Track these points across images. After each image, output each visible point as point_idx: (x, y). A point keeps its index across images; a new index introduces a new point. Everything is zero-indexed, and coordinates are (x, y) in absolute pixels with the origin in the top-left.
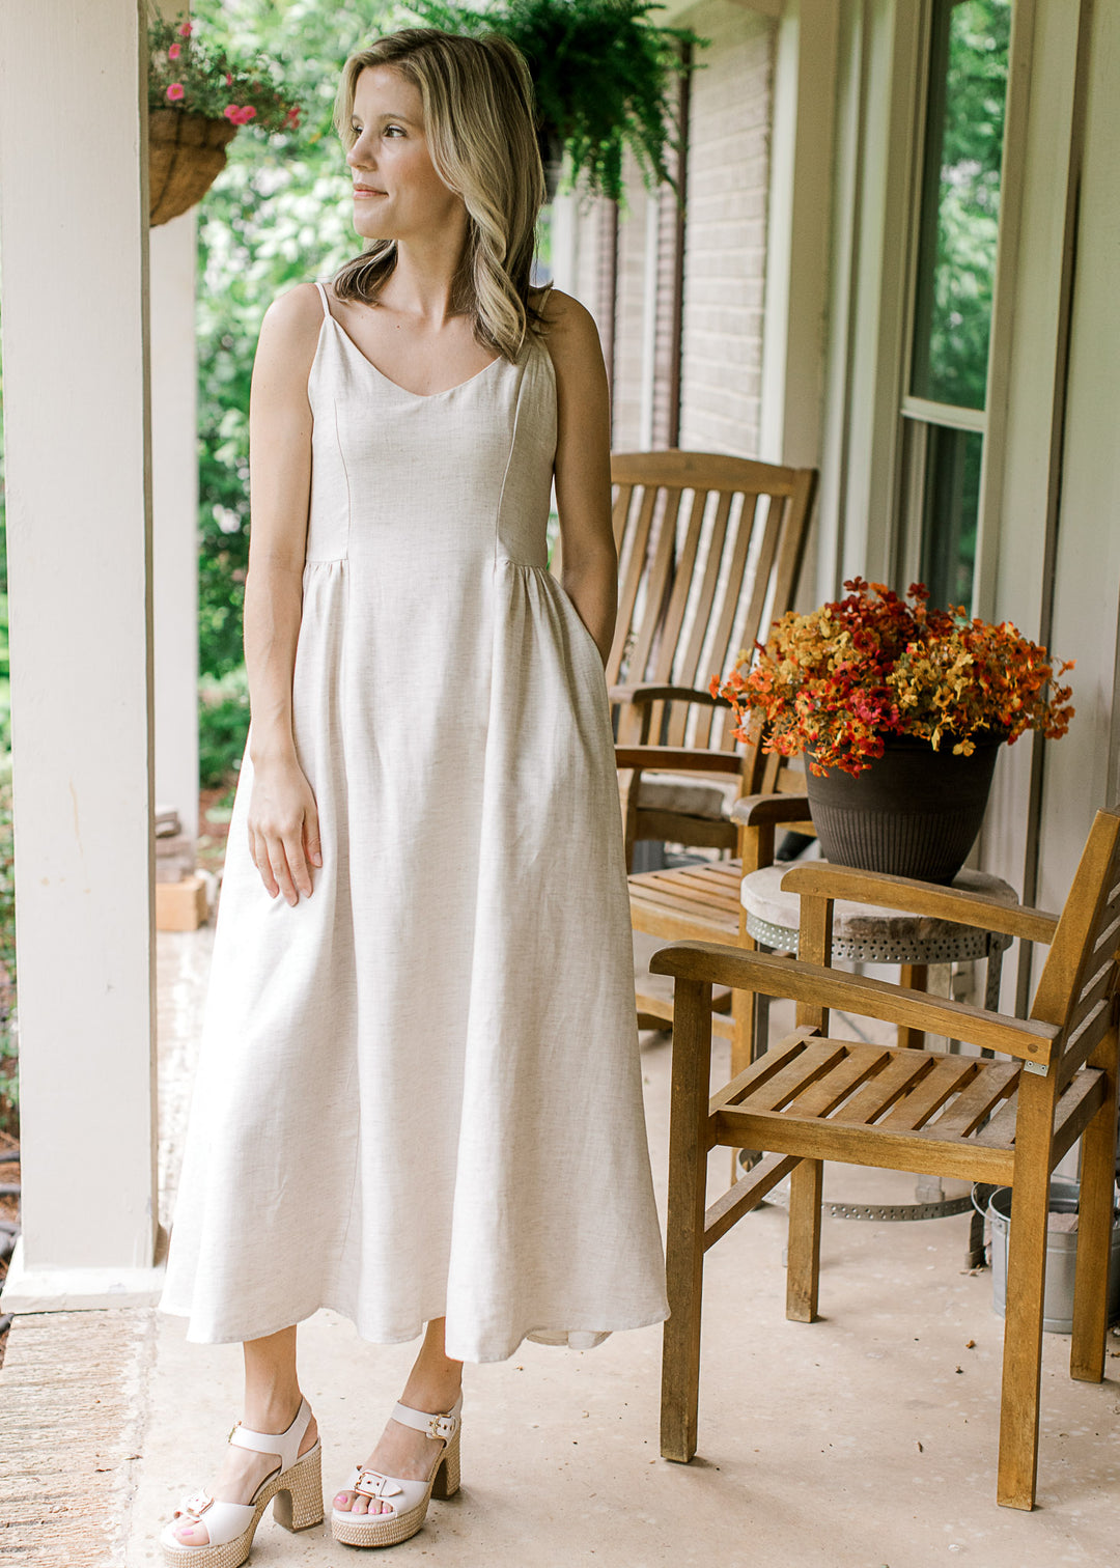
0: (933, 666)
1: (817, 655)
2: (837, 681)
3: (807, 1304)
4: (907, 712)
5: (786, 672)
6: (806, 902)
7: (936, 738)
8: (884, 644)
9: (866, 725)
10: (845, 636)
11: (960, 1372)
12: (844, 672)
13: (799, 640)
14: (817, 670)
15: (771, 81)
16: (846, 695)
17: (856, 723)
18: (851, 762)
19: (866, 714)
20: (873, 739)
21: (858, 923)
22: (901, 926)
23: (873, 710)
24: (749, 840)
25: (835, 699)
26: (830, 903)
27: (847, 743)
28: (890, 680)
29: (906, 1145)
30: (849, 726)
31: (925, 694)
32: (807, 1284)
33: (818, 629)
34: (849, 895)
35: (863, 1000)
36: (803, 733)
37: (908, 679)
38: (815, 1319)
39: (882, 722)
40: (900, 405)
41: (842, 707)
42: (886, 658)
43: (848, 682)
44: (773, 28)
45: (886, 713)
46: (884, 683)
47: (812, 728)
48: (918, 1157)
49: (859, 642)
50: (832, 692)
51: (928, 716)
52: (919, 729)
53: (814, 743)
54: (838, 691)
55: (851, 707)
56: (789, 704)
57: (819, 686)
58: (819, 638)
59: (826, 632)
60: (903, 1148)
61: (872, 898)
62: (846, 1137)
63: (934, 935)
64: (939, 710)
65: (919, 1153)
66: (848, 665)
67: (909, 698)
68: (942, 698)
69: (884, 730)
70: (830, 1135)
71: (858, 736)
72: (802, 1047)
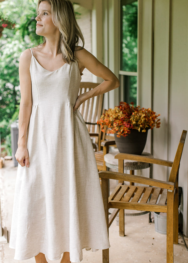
0: (138, 116)
1: (117, 116)
2: (121, 120)
3: (123, 233)
4: (134, 125)
5: (111, 119)
6: (119, 161)
7: (139, 129)
8: (128, 113)
9: (127, 128)
10: (121, 112)
11: (153, 244)
12: (122, 119)
13: (113, 113)
14: (117, 118)
16: (123, 122)
17: (125, 128)
18: (124, 134)
19: (127, 126)
20: (128, 130)
21: (127, 163)
22: (135, 163)
23: (128, 125)
24: (105, 149)
25: (121, 123)
26: (123, 160)
27: (123, 131)
28: (130, 119)
29: (146, 206)
30: (124, 128)
31: (137, 121)
32: (123, 229)
33: (115, 111)
34: (127, 159)
35: (137, 180)
36: (115, 130)
37: (134, 119)
38: (125, 236)
39: (130, 127)
40: (118, 72)
41: (122, 125)
42: (129, 115)
43: (123, 120)
44: (91, 12)
45: (130, 125)
46: (129, 120)
47: (117, 129)
48: (148, 208)
49: (123, 113)
50: (120, 122)
51: (137, 125)
52: (136, 128)
53: (117, 132)
54: (121, 122)
55: (124, 125)
56: (112, 125)
57: (118, 121)
58: (116, 113)
59: (117, 111)
60: (145, 207)
61: (131, 159)
62: (134, 205)
63: (141, 164)
64: (139, 124)
65: (148, 207)
66: (123, 117)
67: (134, 123)
68: (140, 122)
69: (130, 128)
70: (131, 205)
71: (126, 130)
72: (121, 187)
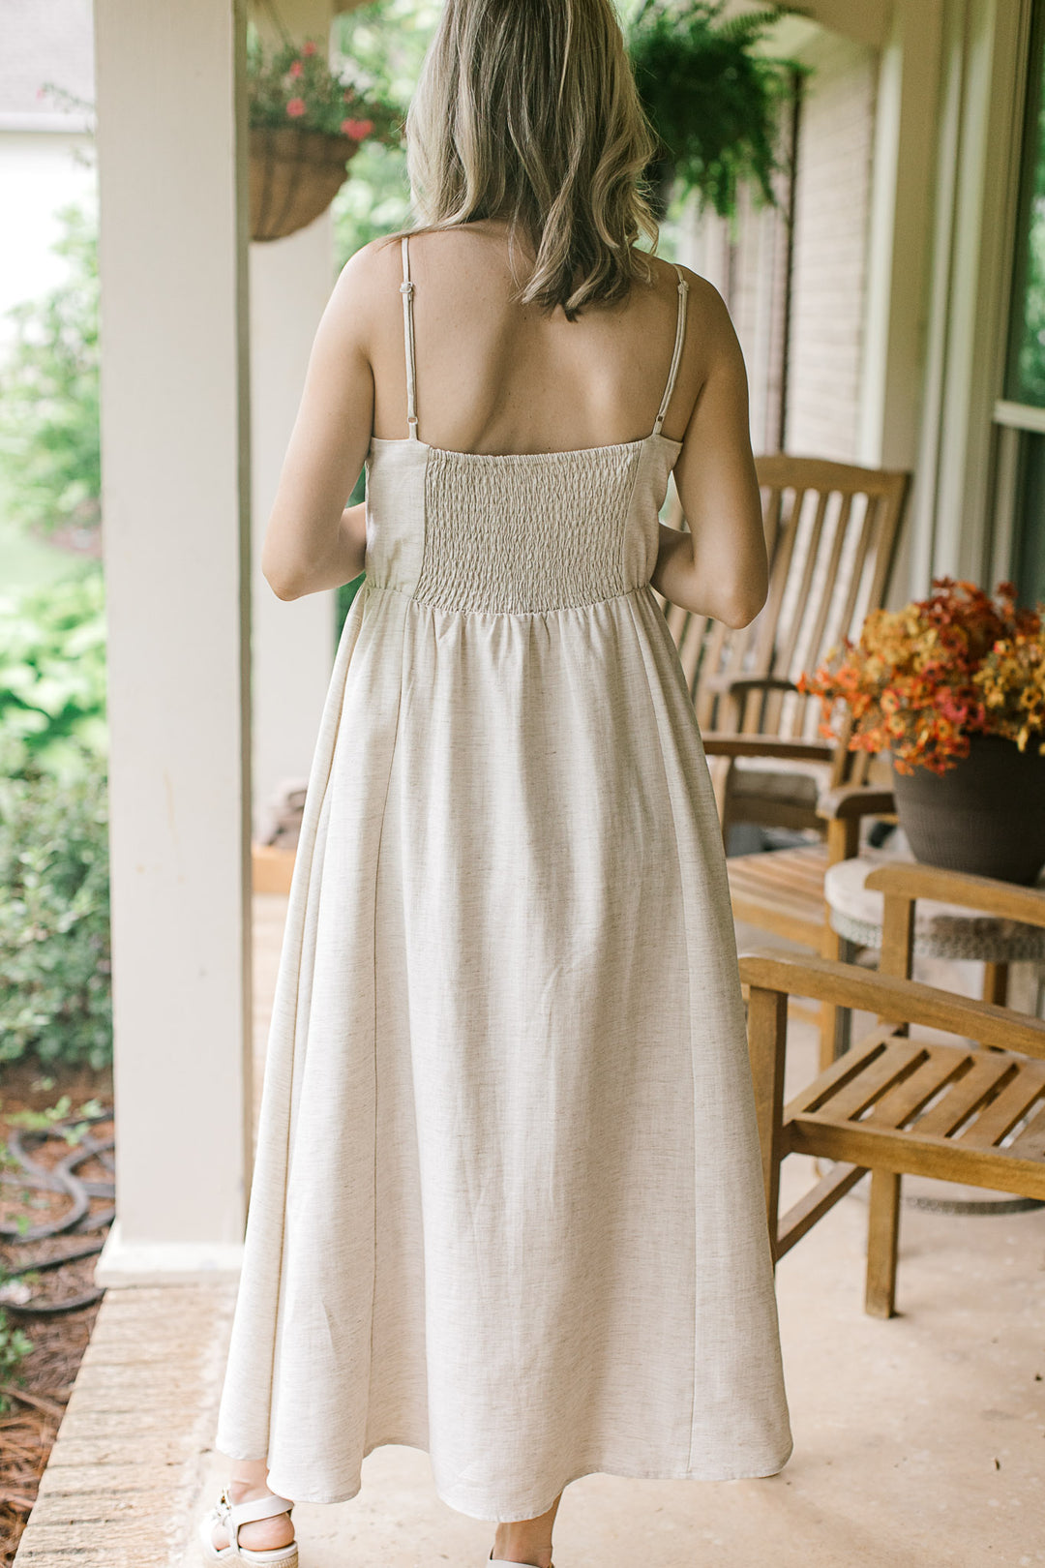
0: (1020, 665)
1: (904, 653)
2: (924, 680)
3: (885, 1300)
4: (994, 713)
5: (873, 670)
6: (889, 901)
7: (1022, 739)
8: (972, 643)
9: (952, 724)
10: (932, 635)
11: (1038, 1379)
12: (931, 672)
13: (886, 638)
14: (904, 668)
15: (873, 108)
16: (933, 693)
17: (942, 723)
18: (936, 761)
19: (952, 713)
20: (958, 739)
21: (942, 922)
22: (984, 926)
23: (958, 708)
24: (837, 831)
25: (921, 698)
26: (913, 904)
27: (933, 742)
28: (977, 678)
29: (986, 1162)
30: (935, 725)
31: (1012, 693)
32: (885, 1281)
33: (904, 625)
34: (931, 895)
35: (942, 1015)
36: (889, 731)
37: (995, 679)
38: (893, 1314)
39: (968, 722)
40: (991, 409)
41: (929, 707)
42: (974, 657)
43: (934, 681)
44: (875, 57)
45: (973, 712)
46: (971, 683)
47: (898, 726)
48: (998, 1175)
49: (946, 641)
50: (919, 690)
51: (1016, 716)
52: (1005, 728)
53: (899, 742)
54: (924, 689)
55: (937, 706)
56: (875, 701)
57: (907, 686)
58: (907, 636)
59: (913, 629)
60: (983, 1166)
61: (955, 899)
62: (926, 1151)
63: (1018, 935)
64: (1026, 711)
65: (999, 1171)
66: (935, 664)
67: (996, 698)
68: (1030, 698)
69: (970, 728)
70: (907, 1148)
71: (943, 735)
72: (881, 1049)
